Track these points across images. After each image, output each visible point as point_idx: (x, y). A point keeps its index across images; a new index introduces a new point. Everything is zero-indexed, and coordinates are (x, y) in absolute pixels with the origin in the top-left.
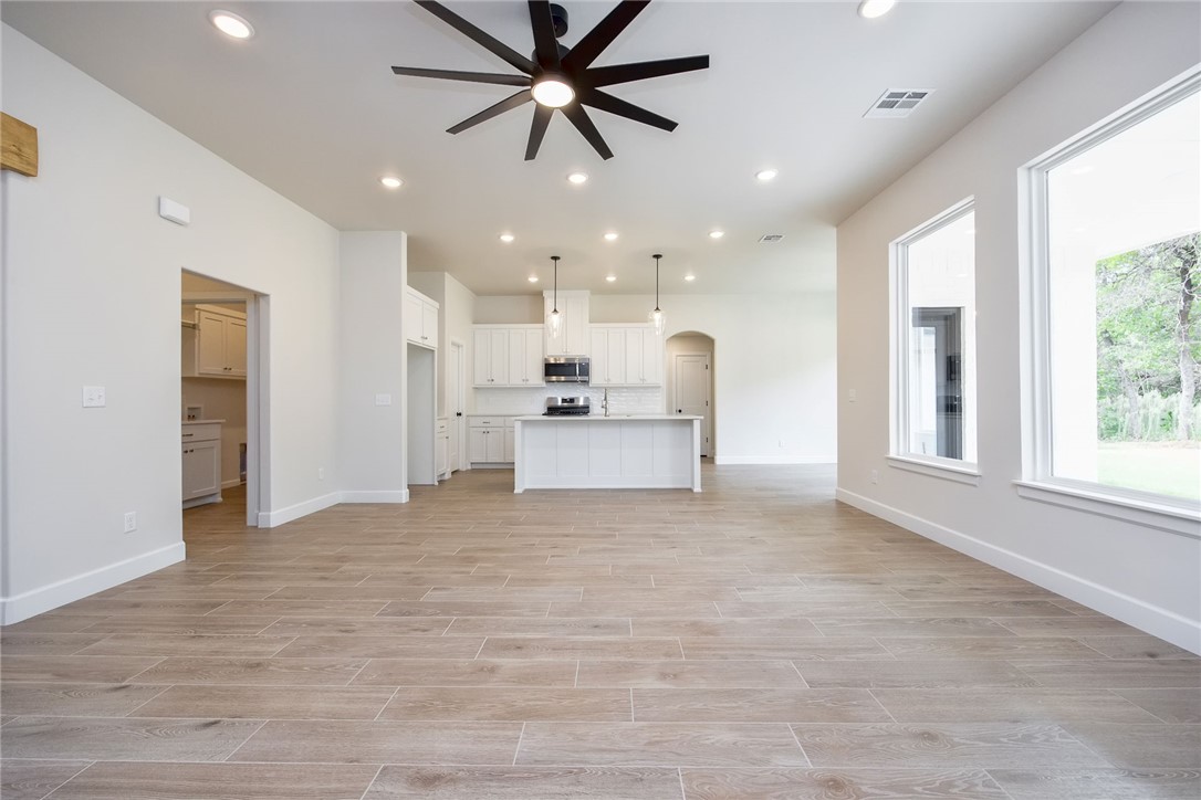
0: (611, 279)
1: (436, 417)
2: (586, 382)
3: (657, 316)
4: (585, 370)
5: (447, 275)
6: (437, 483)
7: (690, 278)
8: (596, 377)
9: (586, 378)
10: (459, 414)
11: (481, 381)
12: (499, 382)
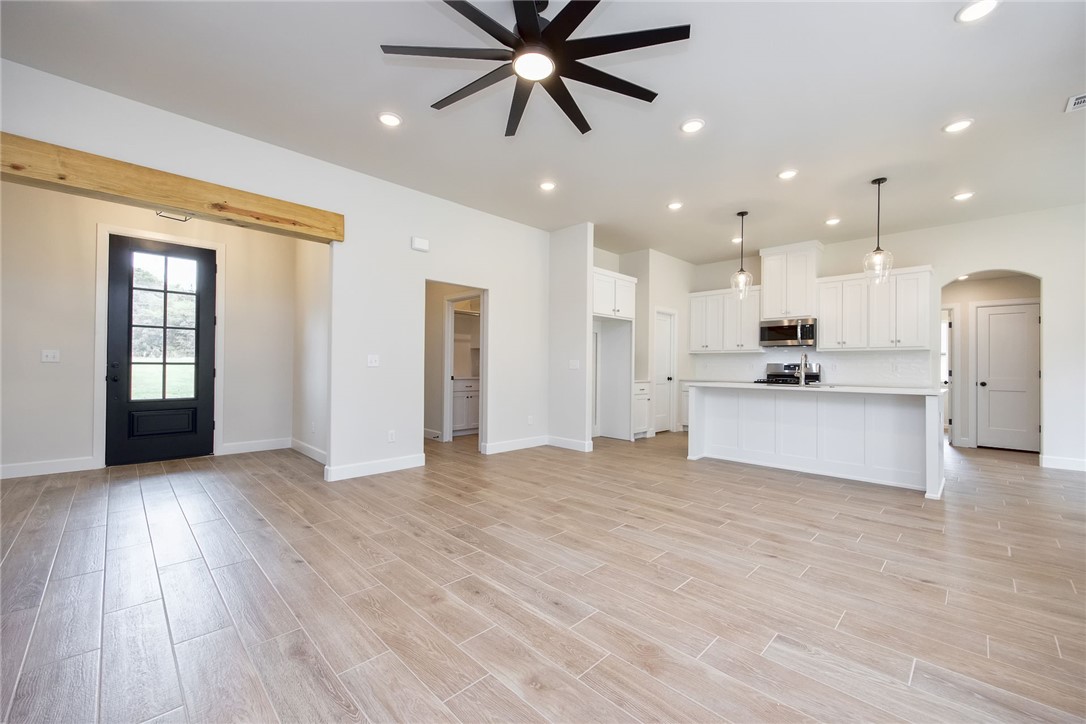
0: (833, 222)
1: (633, 381)
2: (814, 346)
3: (878, 259)
4: (810, 331)
5: (651, 250)
6: (633, 440)
7: (963, 197)
8: (825, 338)
9: (810, 342)
10: (670, 379)
11: (696, 348)
12: (714, 347)
